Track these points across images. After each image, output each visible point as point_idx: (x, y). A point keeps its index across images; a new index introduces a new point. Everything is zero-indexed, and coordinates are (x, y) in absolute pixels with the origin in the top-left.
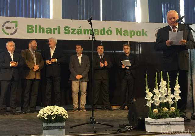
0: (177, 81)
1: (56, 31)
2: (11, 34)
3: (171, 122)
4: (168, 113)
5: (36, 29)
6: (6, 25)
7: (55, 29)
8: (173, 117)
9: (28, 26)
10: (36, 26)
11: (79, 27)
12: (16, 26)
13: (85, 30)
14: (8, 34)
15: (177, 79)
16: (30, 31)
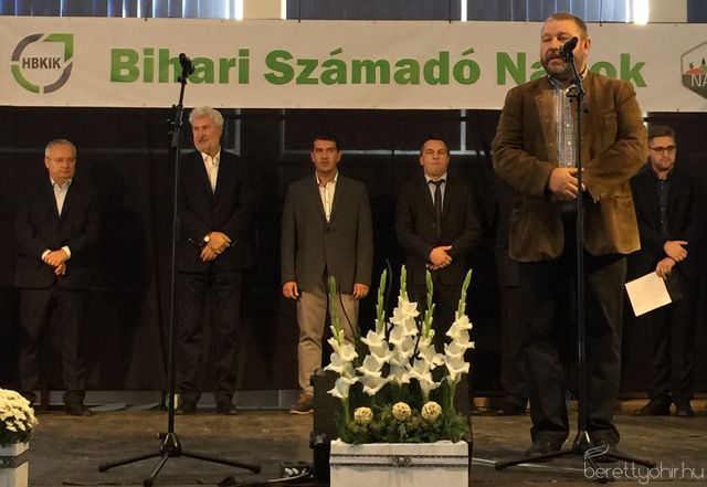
0: (462, 304)
1: (234, 72)
2: (48, 89)
3: (416, 457)
4: (409, 424)
5: (148, 63)
6: (30, 52)
7: (226, 65)
8: (427, 440)
9: (116, 53)
10: (148, 51)
11: (332, 54)
12: (68, 55)
13: (357, 65)
14: (35, 90)
15: (464, 293)
16: (124, 72)
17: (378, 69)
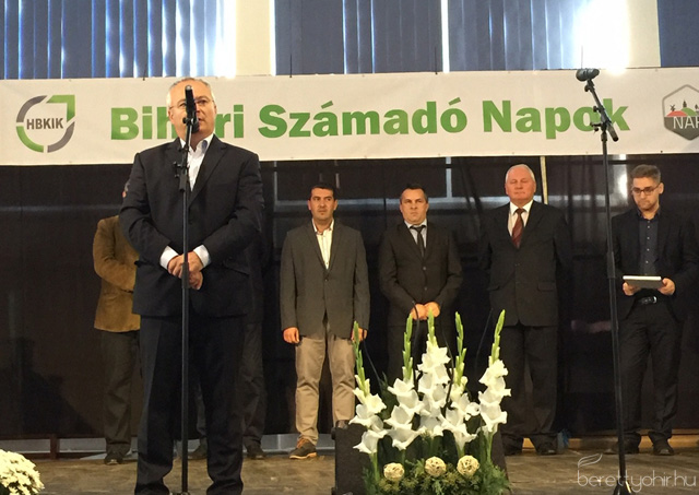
0: (496, 348)
1: (229, 127)
4: (444, 481)
5: (147, 121)
7: (222, 120)
9: (116, 112)
10: (147, 109)
11: (323, 107)
13: (347, 117)
14: (39, 149)
16: (125, 130)
17: (368, 120)
